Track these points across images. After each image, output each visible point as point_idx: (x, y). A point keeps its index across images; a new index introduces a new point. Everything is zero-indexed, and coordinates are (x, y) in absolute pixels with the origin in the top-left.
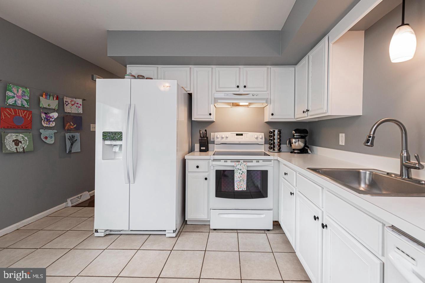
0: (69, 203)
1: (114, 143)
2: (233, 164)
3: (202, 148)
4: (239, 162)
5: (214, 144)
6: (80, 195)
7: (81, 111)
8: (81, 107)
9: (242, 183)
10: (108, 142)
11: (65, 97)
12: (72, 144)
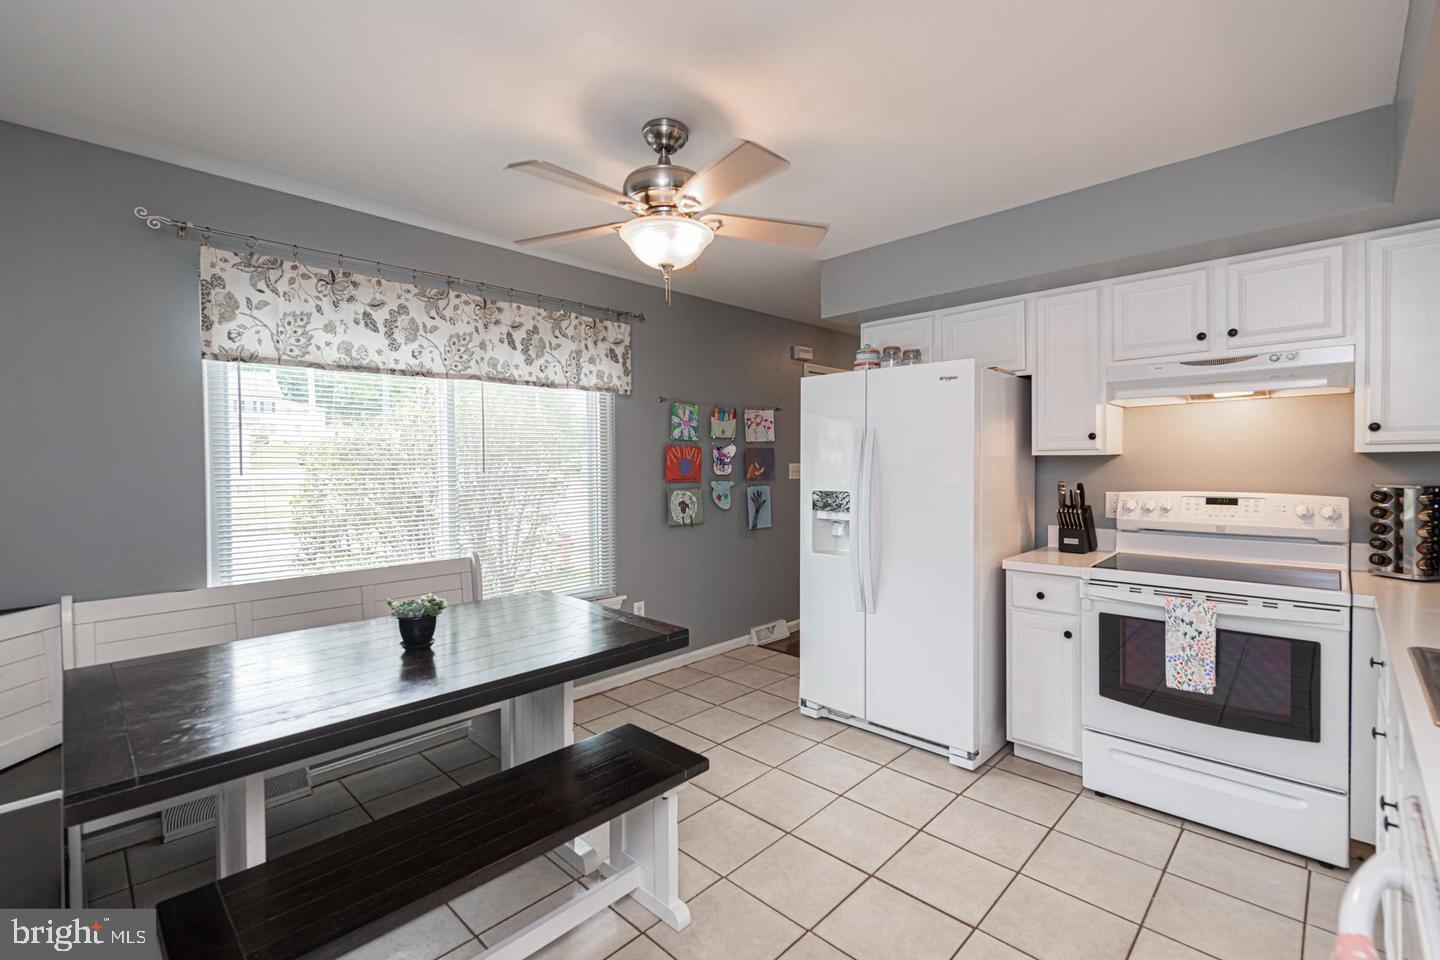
0: (753, 638)
1: (834, 516)
2: (1161, 601)
3: (1067, 541)
4: (1189, 597)
5: (1115, 528)
6: (773, 624)
7: (771, 437)
8: (772, 426)
9: (1193, 669)
10: (822, 515)
11: (746, 411)
12: (757, 511)
